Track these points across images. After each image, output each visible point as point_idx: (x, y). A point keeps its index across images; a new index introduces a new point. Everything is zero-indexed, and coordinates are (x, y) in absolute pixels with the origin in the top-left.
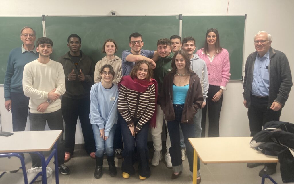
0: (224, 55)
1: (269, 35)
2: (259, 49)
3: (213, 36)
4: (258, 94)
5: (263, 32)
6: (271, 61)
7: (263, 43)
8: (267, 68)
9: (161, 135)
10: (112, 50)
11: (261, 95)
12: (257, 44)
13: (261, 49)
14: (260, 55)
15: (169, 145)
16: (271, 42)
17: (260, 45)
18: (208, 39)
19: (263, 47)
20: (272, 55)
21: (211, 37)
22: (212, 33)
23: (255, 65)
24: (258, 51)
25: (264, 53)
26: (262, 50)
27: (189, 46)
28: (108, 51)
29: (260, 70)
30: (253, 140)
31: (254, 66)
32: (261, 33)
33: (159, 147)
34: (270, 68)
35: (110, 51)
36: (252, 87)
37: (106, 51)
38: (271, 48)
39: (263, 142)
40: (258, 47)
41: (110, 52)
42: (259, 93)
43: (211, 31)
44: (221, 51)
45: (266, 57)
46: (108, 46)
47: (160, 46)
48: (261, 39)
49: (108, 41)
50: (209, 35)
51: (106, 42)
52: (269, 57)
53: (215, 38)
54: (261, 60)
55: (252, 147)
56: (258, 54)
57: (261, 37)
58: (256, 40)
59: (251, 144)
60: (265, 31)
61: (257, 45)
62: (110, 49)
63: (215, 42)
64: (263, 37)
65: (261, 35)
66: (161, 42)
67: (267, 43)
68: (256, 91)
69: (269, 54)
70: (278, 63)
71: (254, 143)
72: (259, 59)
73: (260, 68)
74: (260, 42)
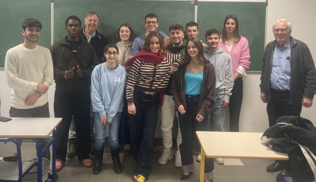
0: (243, 44)
1: (289, 23)
2: (279, 39)
3: (232, 24)
4: (277, 87)
5: (282, 20)
6: (292, 51)
7: (283, 32)
8: (288, 58)
9: (171, 130)
10: (126, 36)
11: (280, 88)
12: (277, 32)
13: (281, 39)
14: (280, 44)
15: (179, 142)
16: (291, 31)
17: (280, 34)
18: (227, 26)
19: (283, 36)
20: (293, 45)
21: (230, 24)
22: (231, 21)
23: (274, 55)
24: (278, 40)
25: (285, 43)
26: (283, 40)
27: (214, 39)
28: (122, 36)
29: (280, 60)
30: (264, 135)
31: (273, 57)
32: (281, 22)
33: (169, 144)
34: (292, 58)
35: (124, 36)
36: (271, 79)
37: (121, 37)
38: (291, 38)
39: (273, 138)
40: (278, 36)
41: (124, 38)
42: (278, 85)
43: (230, 18)
44: (240, 39)
45: (287, 47)
46: (123, 32)
47: (172, 31)
48: (281, 27)
49: (123, 25)
50: (228, 23)
51: (121, 27)
52: (290, 47)
53: (234, 26)
54: (281, 50)
55: (262, 144)
56: (278, 43)
57: (281, 25)
58: (276, 28)
59: (262, 140)
60: (284, 19)
61: (277, 34)
62: (125, 34)
63: (234, 29)
64: (284, 26)
65: (280, 24)
66: (174, 27)
67: (288, 32)
68: (275, 83)
69: (290, 44)
70: (300, 53)
71: (265, 139)
72: (279, 49)
73: (280, 58)
74: (280, 31)
